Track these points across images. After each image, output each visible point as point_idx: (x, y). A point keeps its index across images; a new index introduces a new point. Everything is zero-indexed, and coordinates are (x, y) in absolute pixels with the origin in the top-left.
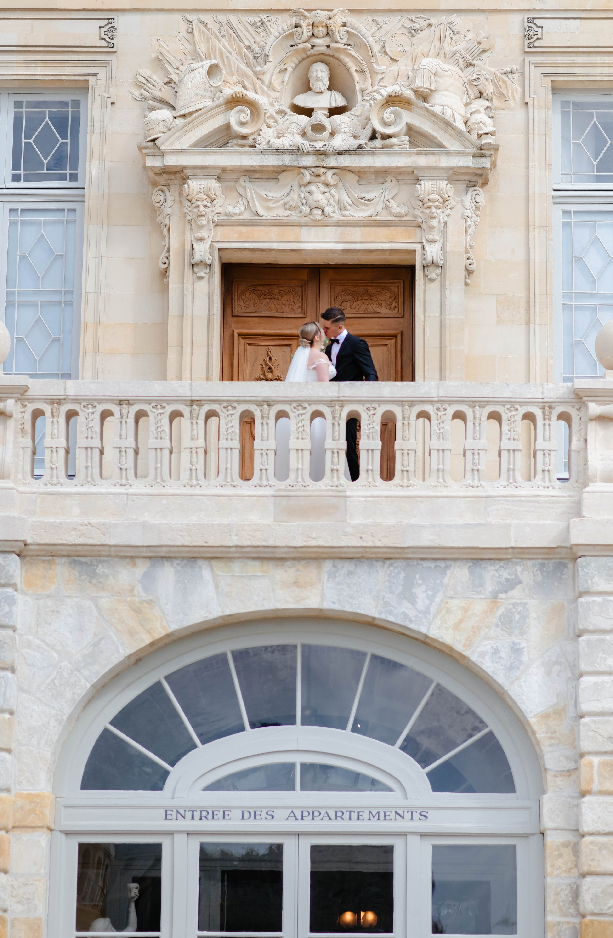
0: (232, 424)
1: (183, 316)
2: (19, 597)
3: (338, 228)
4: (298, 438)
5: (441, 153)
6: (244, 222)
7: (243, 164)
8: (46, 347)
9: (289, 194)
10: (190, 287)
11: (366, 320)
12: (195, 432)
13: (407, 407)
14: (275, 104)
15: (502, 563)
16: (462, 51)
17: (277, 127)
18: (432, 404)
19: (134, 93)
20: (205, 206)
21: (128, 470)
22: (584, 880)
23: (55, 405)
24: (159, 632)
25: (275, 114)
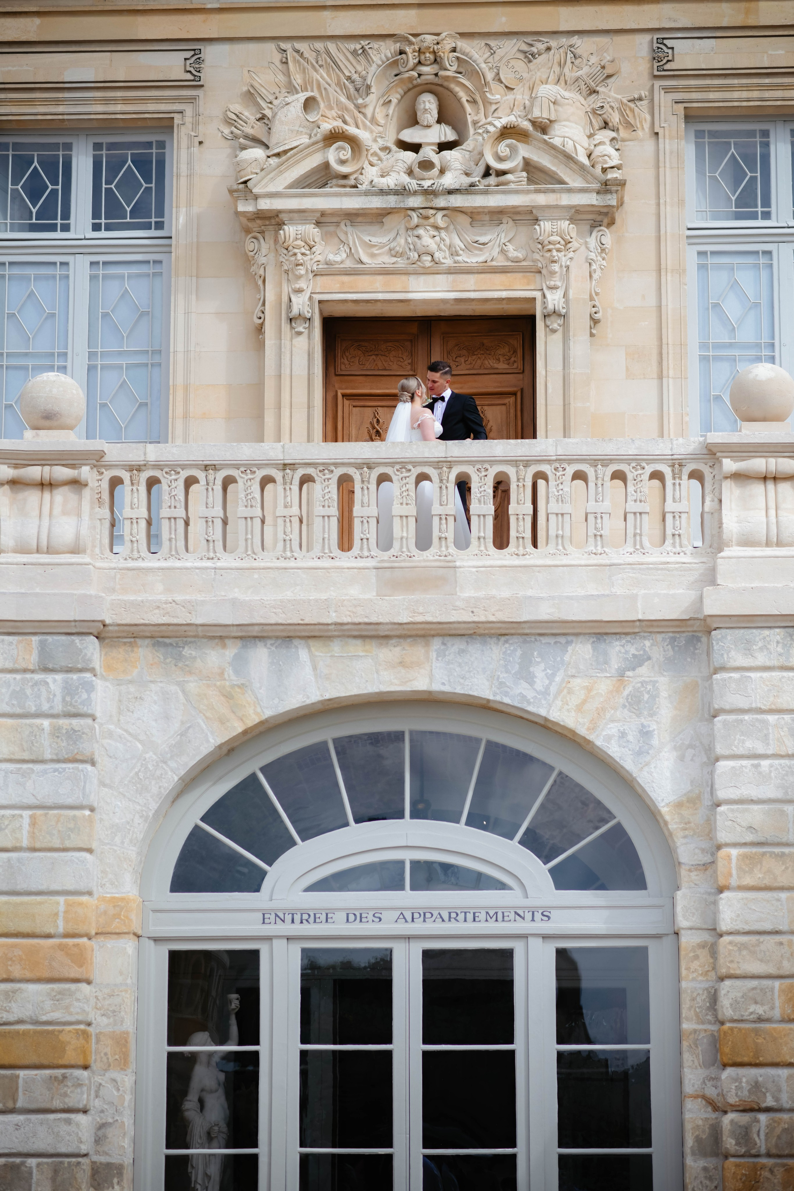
0: (330, 489)
1: (280, 375)
2: (99, 683)
3: (449, 275)
4: (402, 504)
5: (562, 189)
6: (346, 271)
7: (344, 207)
8: (132, 413)
9: (395, 239)
10: (288, 343)
11: (483, 376)
12: (289, 499)
13: (521, 467)
14: (379, 140)
15: (628, 638)
16: (585, 77)
17: (381, 165)
18: (549, 464)
19: (224, 131)
20: (303, 254)
21: (216, 542)
22: (722, 983)
23: (135, 472)
24: (252, 719)
25: (378, 151)
